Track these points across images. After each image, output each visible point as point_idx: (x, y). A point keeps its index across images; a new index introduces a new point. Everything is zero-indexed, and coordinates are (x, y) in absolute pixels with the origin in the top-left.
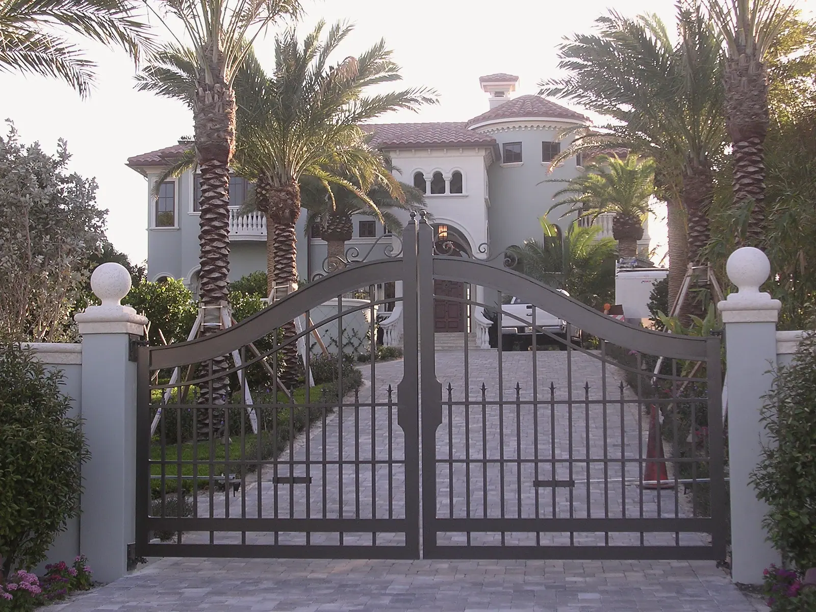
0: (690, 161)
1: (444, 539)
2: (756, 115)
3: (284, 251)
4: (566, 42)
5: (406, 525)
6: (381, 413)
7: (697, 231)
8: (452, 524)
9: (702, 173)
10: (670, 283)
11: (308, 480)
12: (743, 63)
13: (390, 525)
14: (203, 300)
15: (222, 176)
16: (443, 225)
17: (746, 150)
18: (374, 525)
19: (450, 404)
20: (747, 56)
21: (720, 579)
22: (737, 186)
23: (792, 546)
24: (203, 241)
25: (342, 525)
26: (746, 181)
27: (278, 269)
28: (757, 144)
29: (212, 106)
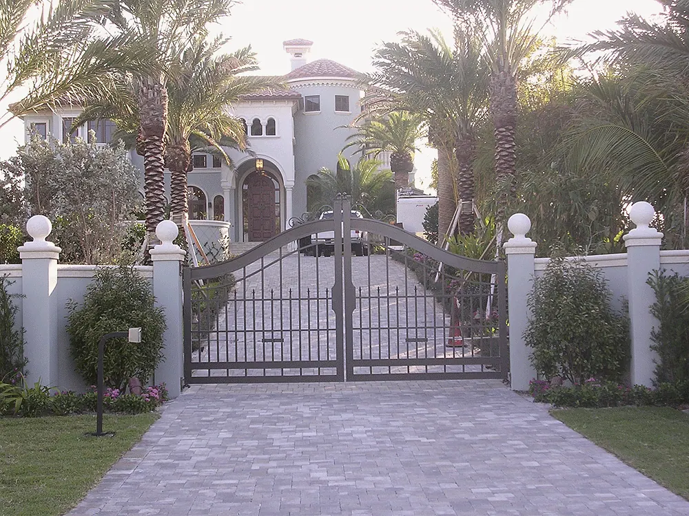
0: (461, 129)
1: (357, 370)
2: (511, 111)
3: (179, 190)
4: (377, 47)
5: (337, 364)
6: (323, 303)
7: (465, 177)
8: (362, 363)
9: (468, 138)
10: (440, 209)
11: (281, 340)
12: (502, 77)
13: (328, 364)
14: (148, 229)
15: (160, 146)
16: (260, 159)
17: (504, 133)
18: (319, 364)
19: (360, 298)
20: (505, 73)
21: (504, 389)
22: (498, 157)
23: (544, 369)
24: (147, 190)
25: (301, 364)
26: (504, 153)
27: (174, 203)
28: (511, 130)
29: (153, 99)
